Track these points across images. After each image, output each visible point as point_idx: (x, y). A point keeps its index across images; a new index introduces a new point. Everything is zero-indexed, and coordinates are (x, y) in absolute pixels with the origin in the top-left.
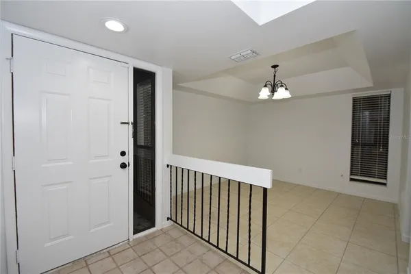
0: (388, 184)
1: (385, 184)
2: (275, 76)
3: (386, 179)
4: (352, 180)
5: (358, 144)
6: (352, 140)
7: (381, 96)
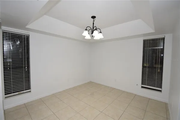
0: (162, 91)
1: (161, 91)
2: (93, 24)
3: (161, 88)
4: (142, 87)
5: (146, 67)
6: (143, 65)
7: (159, 39)
